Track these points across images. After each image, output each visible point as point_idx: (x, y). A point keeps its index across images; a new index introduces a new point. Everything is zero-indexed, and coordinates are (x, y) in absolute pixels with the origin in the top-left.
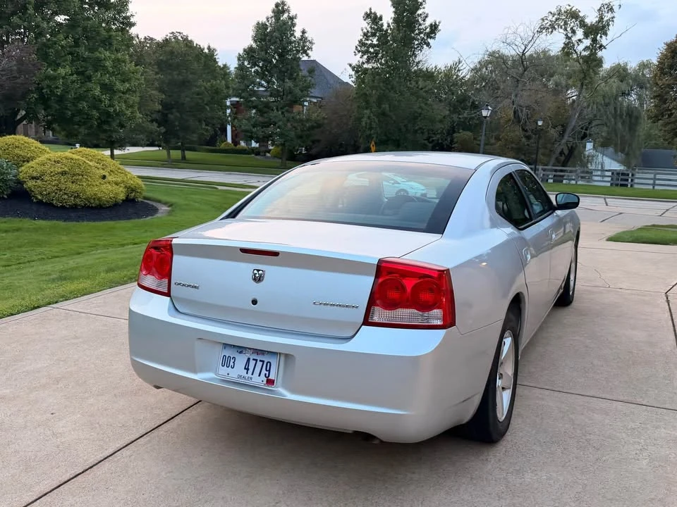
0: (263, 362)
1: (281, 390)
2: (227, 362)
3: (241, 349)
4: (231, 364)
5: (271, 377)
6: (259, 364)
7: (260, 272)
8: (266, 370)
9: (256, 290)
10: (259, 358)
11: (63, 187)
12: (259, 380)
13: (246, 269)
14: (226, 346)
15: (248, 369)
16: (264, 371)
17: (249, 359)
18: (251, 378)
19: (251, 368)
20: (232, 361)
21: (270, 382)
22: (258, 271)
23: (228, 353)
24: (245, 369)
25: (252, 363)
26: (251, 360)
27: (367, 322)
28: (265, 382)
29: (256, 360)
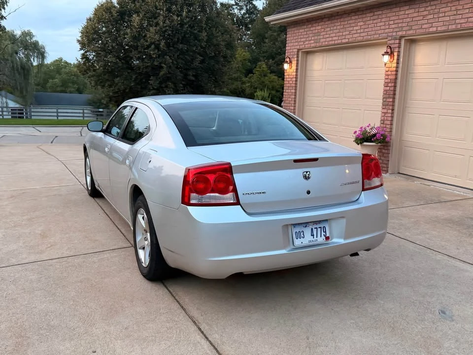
0: (321, 228)
1: (335, 240)
2: (298, 235)
3: (306, 224)
4: (302, 235)
5: (328, 235)
6: (319, 230)
7: (308, 173)
8: (324, 232)
9: (308, 185)
10: (318, 226)
12: (321, 239)
13: (299, 172)
14: (295, 225)
15: (313, 235)
16: (323, 233)
17: (312, 229)
18: (317, 240)
19: (315, 233)
20: (302, 234)
21: (327, 238)
22: (307, 172)
23: (297, 229)
24: (312, 235)
26: (314, 229)
27: (364, 190)
28: (325, 239)
29: (317, 228)
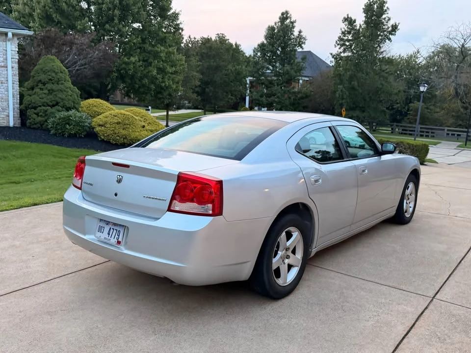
0: (117, 230)
1: (123, 248)
2: (101, 229)
3: (108, 223)
4: (102, 231)
5: (120, 240)
6: (115, 231)
7: (121, 177)
9: (117, 187)
10: (115, 228)
11: (116, 131)
12: (113, 241)
13: (115, 174)
14: (101, 220)
15: (109, 234)
16: (117, 236)
17: (110, 228)
18: (110, 240)
19: (111, 234)
20: (103, 229)
21: (119, 243)
22: (120, 176)
23: (102, 224)
25: (112, 230)
27: (169, 210)
28: (116, 242)
